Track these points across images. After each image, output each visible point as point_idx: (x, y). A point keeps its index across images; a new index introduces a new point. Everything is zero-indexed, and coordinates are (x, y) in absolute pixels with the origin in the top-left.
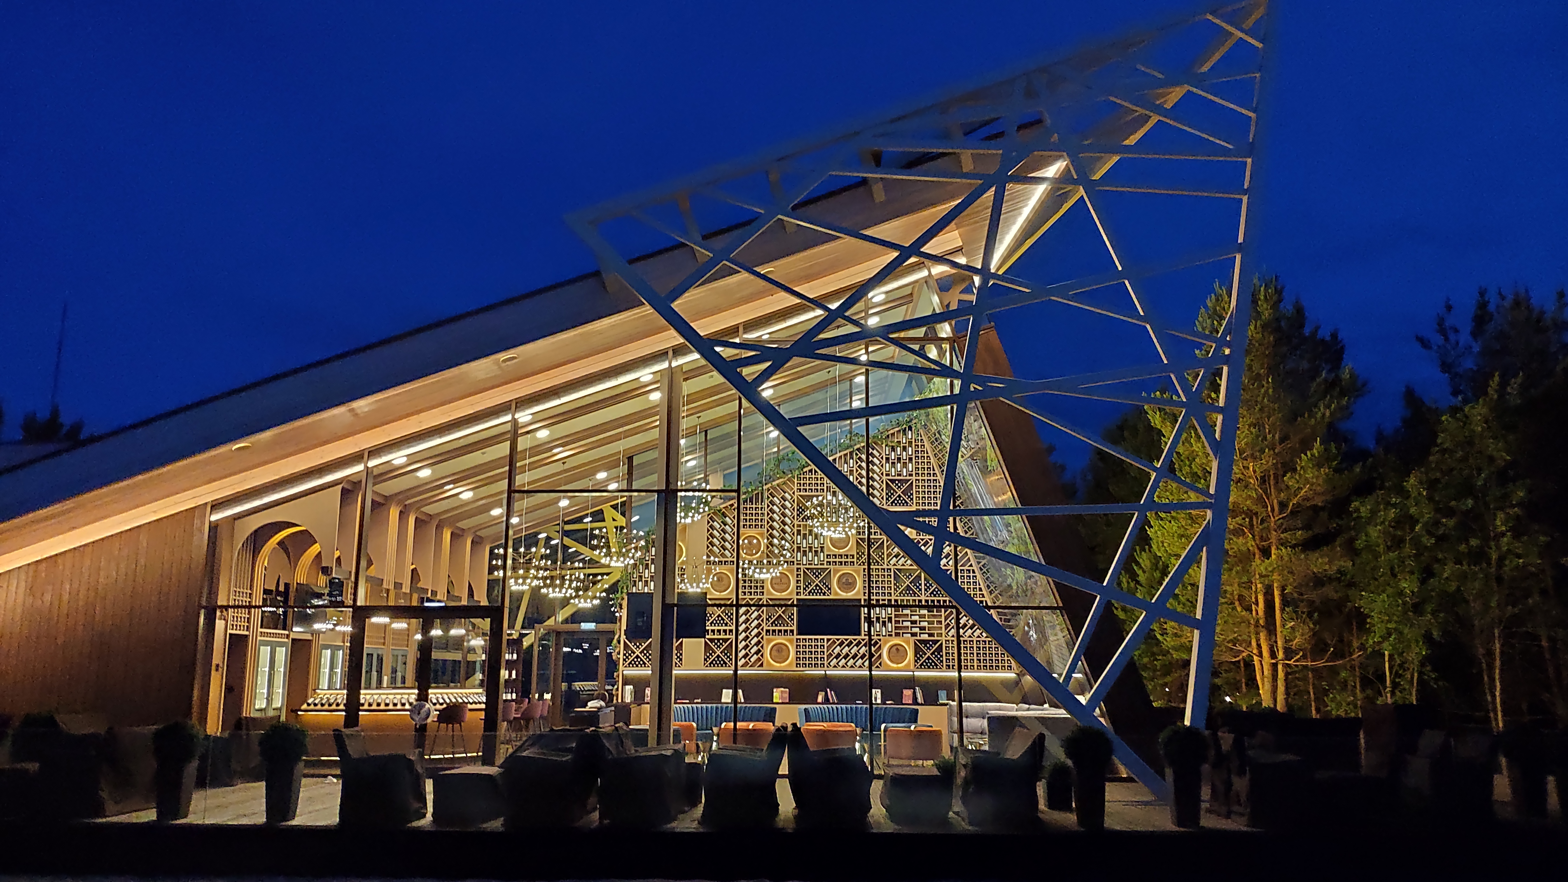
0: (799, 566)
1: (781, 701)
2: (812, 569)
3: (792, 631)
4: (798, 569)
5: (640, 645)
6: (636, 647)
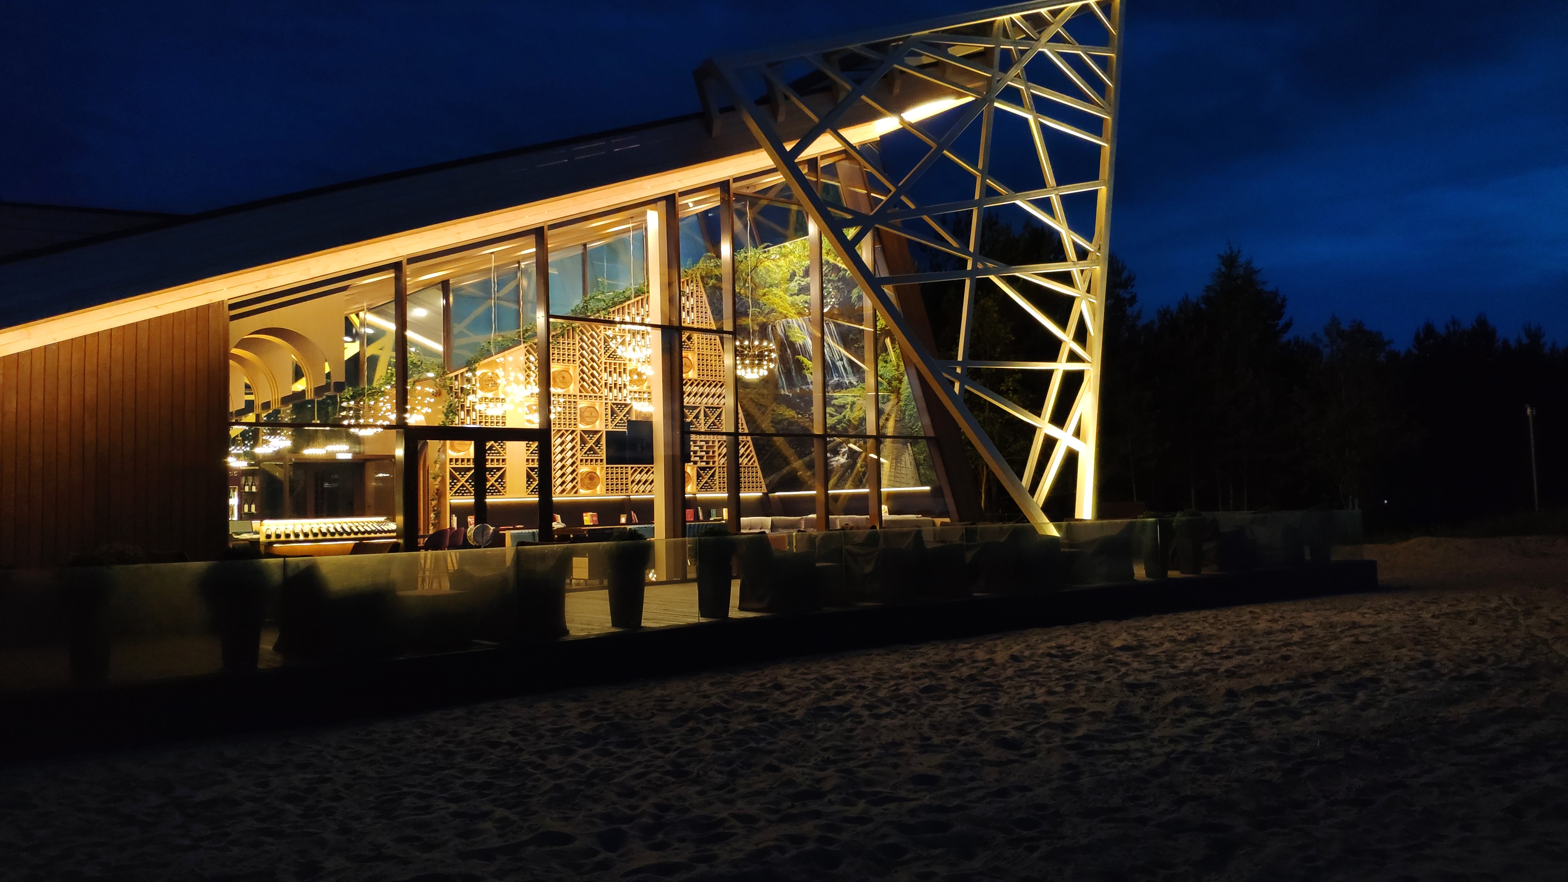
0: (606, 401)
1: (592, 524)
2: (617, 404)
3: (601, 460)
4: (606, 403)
5: (465, 474)
6: (461, 476)
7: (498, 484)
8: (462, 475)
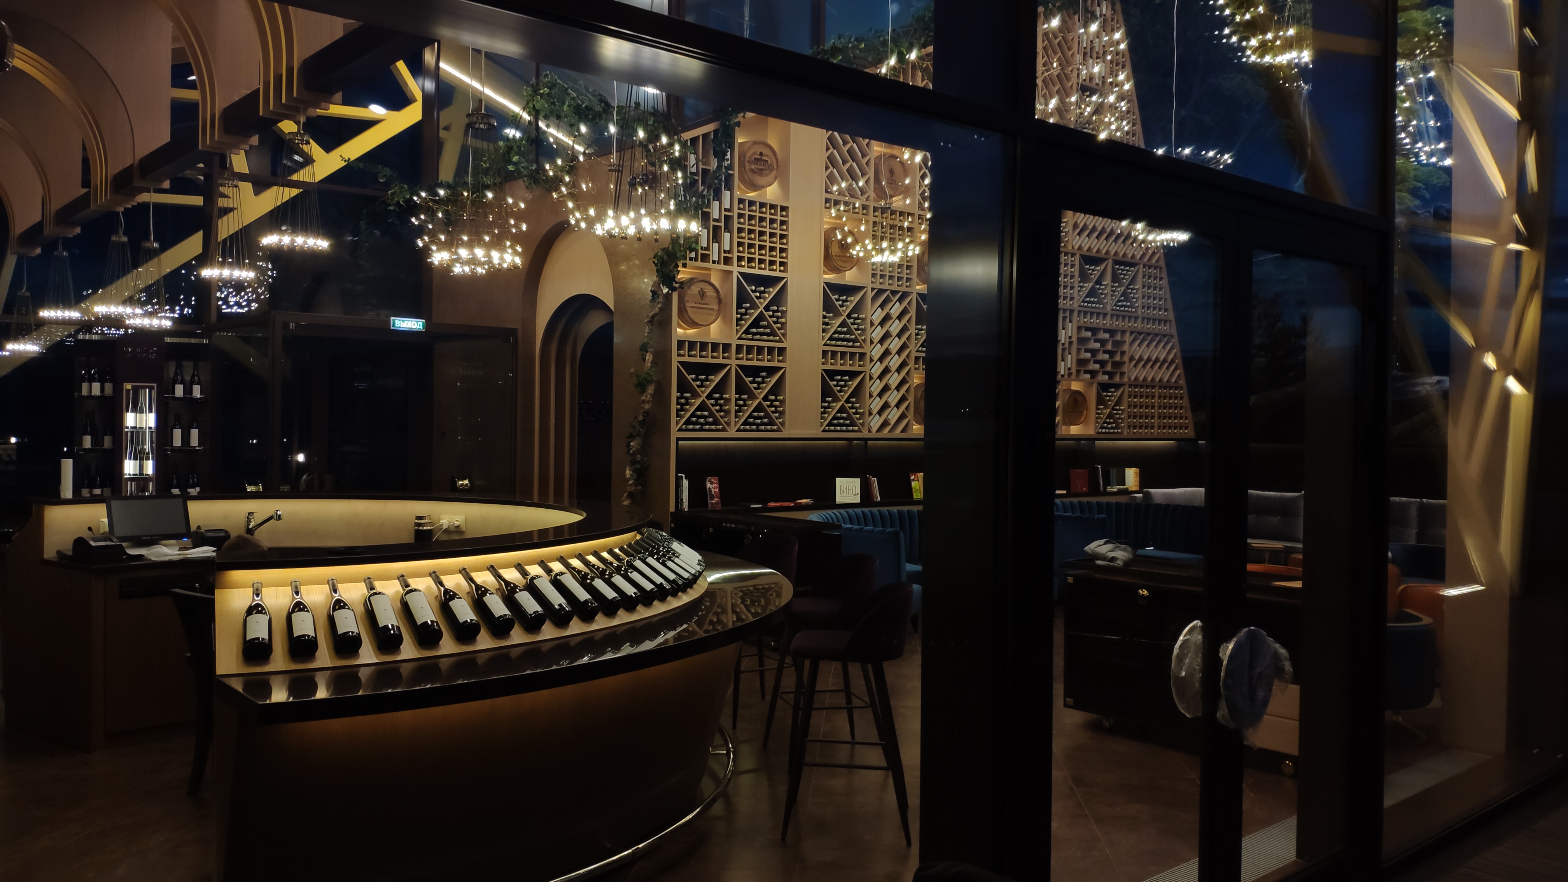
5: (707, 380)
6: (698, 383)
7: (769, 406)
8: (702, 381)
